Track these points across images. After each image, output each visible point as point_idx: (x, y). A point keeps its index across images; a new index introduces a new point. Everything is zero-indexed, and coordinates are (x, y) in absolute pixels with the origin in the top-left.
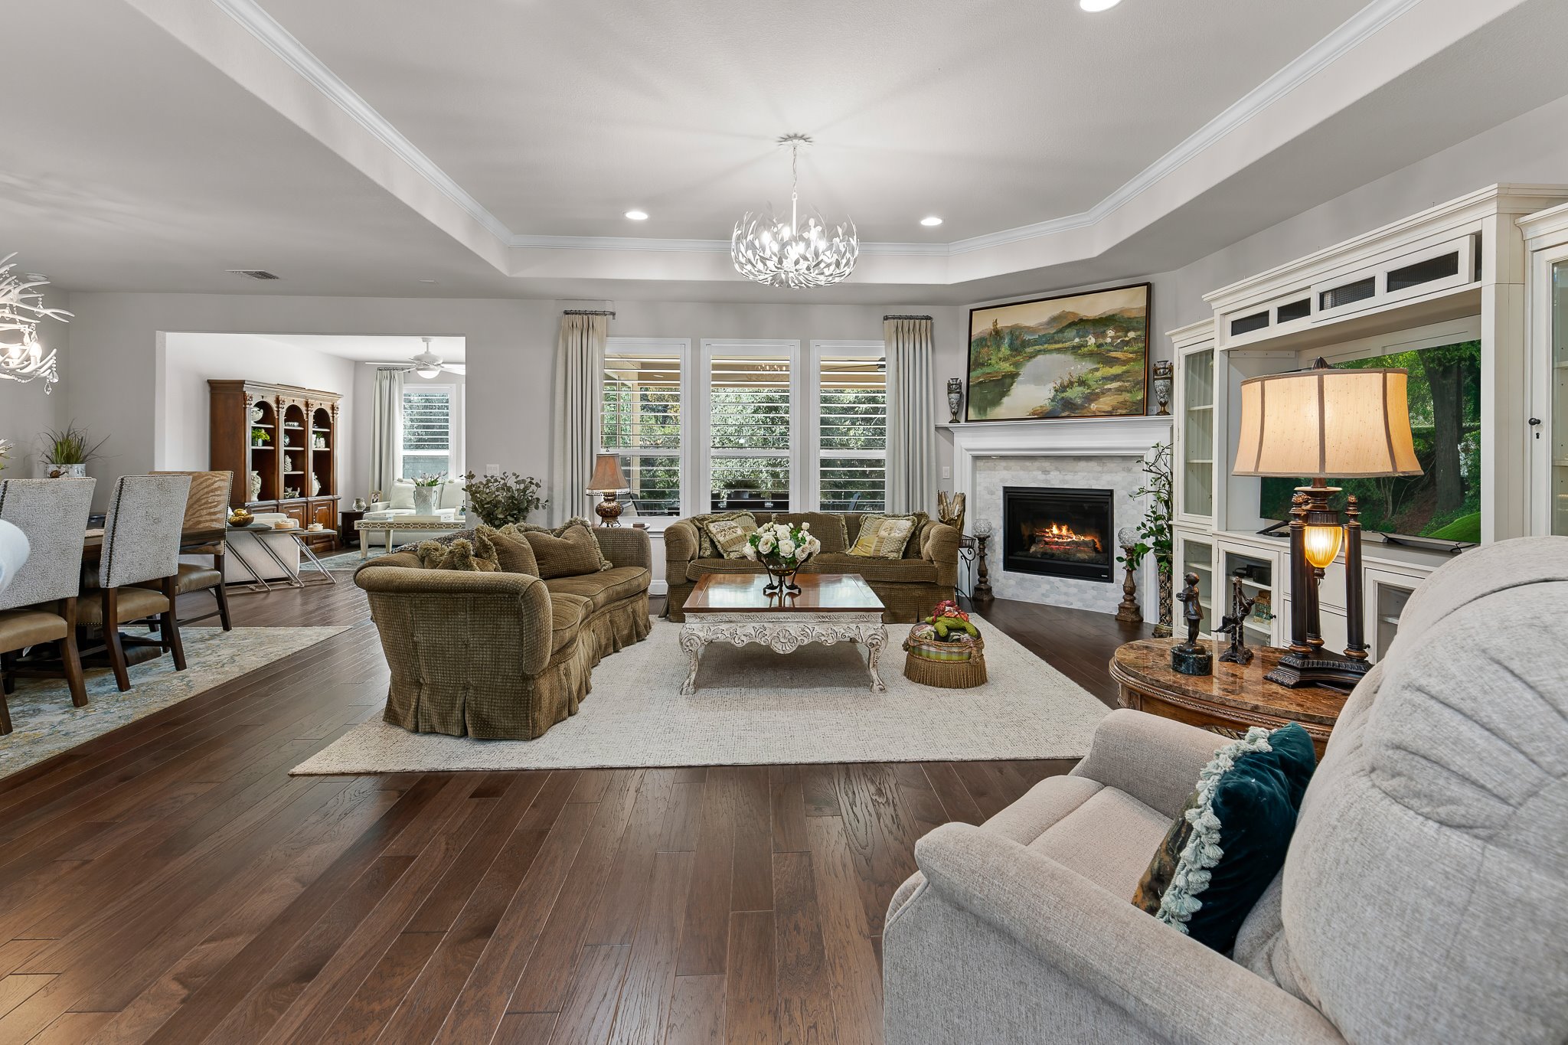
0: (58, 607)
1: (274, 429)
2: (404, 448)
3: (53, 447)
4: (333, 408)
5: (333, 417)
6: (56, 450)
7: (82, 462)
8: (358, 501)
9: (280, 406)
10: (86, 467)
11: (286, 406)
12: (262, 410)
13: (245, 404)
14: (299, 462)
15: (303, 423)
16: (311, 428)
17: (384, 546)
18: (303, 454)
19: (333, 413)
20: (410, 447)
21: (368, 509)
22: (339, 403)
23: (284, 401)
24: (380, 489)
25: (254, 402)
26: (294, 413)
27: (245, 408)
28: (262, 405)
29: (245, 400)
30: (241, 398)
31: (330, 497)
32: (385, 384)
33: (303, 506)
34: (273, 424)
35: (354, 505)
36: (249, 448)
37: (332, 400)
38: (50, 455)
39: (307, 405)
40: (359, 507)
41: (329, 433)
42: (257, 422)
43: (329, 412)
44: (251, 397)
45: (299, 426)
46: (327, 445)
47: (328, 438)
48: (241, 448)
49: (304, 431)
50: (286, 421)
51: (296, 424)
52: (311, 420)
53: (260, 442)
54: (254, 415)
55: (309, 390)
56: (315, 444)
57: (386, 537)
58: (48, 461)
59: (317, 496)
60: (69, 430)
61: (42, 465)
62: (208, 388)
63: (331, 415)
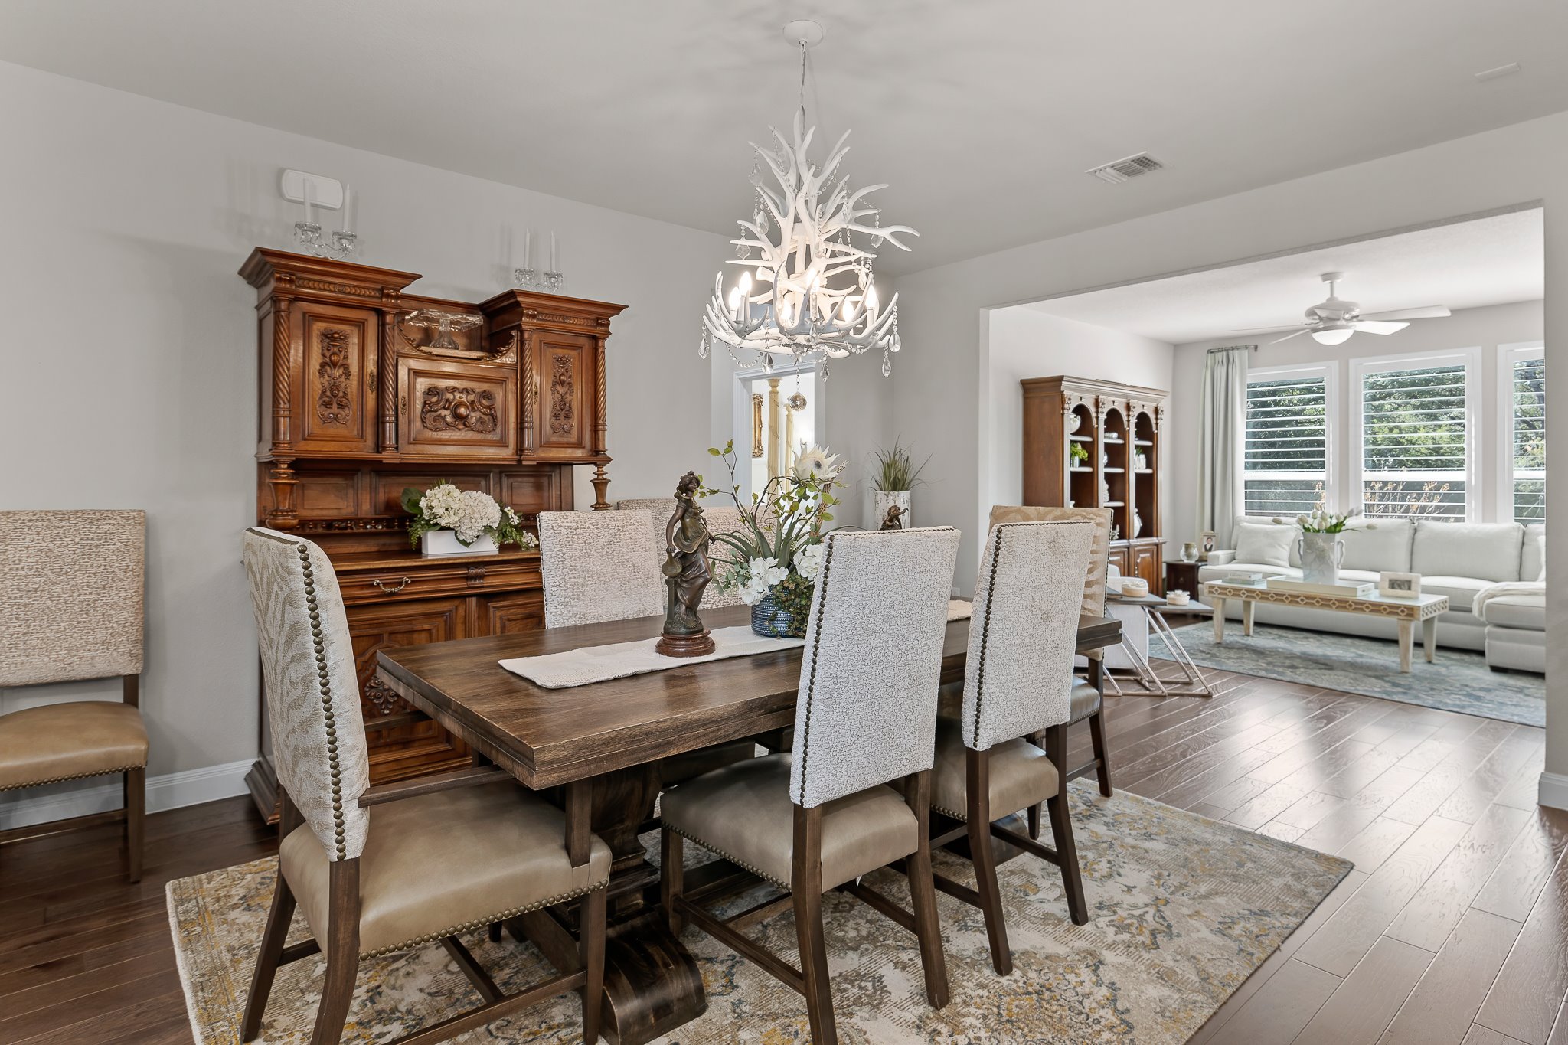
0: (904, 788)
1: (1092, 443)
2: (1246, 468)
3: (881, 470)
4: (1157, 411)
5: (1157, 424)
6: (885, 473)
7: (907, 490)
8: (1188, 547)
9: (1100, 410)
10: (911, 496)
11: (1106, 410)
12: (1079, 417)
13: (1063, 409)
14: (1118, 488)
15: (1123, 434)
16: (1133, 441)
17: (1240, 622)
18: (1123, 477)
19: (1157, 419)
20: (1254, 466)
21: (1202, 560)
22: (1165, 405)
23: (1103, 404)
24: (1213, 529)
25: (1072, 406)
26: (1114, 420)
27: (1063, 414)
28: (1081, 410)
29: (1063, 403)
30: (1058, 400)
31: (1154, 540)
32: (1221, 372)
33: (1124, 552)
34: (1091, 435)
35: (1182, 552)
36: (1068, 470)
37: (1155, 400)
38: (878, 479)
39: (1128, 407)
40: (1189, 556)
41: (1151, 448)
42: (1073, 434)
43: (1152, 417)
44: (1069, 399)
45: (1119, 438)
46: (1149, 465)
47: (1149, 453)
48: (1058, 471)
49: (1124, 445)
50: (1106, 431)
51: (1115, 435)
52: (1133, 430)
53: (1077, 460)
54: (1073, 423)
55: (1131, 386)
56: (1137, 464)
57: (1245, 610)
58: (877, 488)
59: (1139, 537)
60: (896, 449)
61: (872, 492)
62: (1020, 391)
63: (1153, 421)
